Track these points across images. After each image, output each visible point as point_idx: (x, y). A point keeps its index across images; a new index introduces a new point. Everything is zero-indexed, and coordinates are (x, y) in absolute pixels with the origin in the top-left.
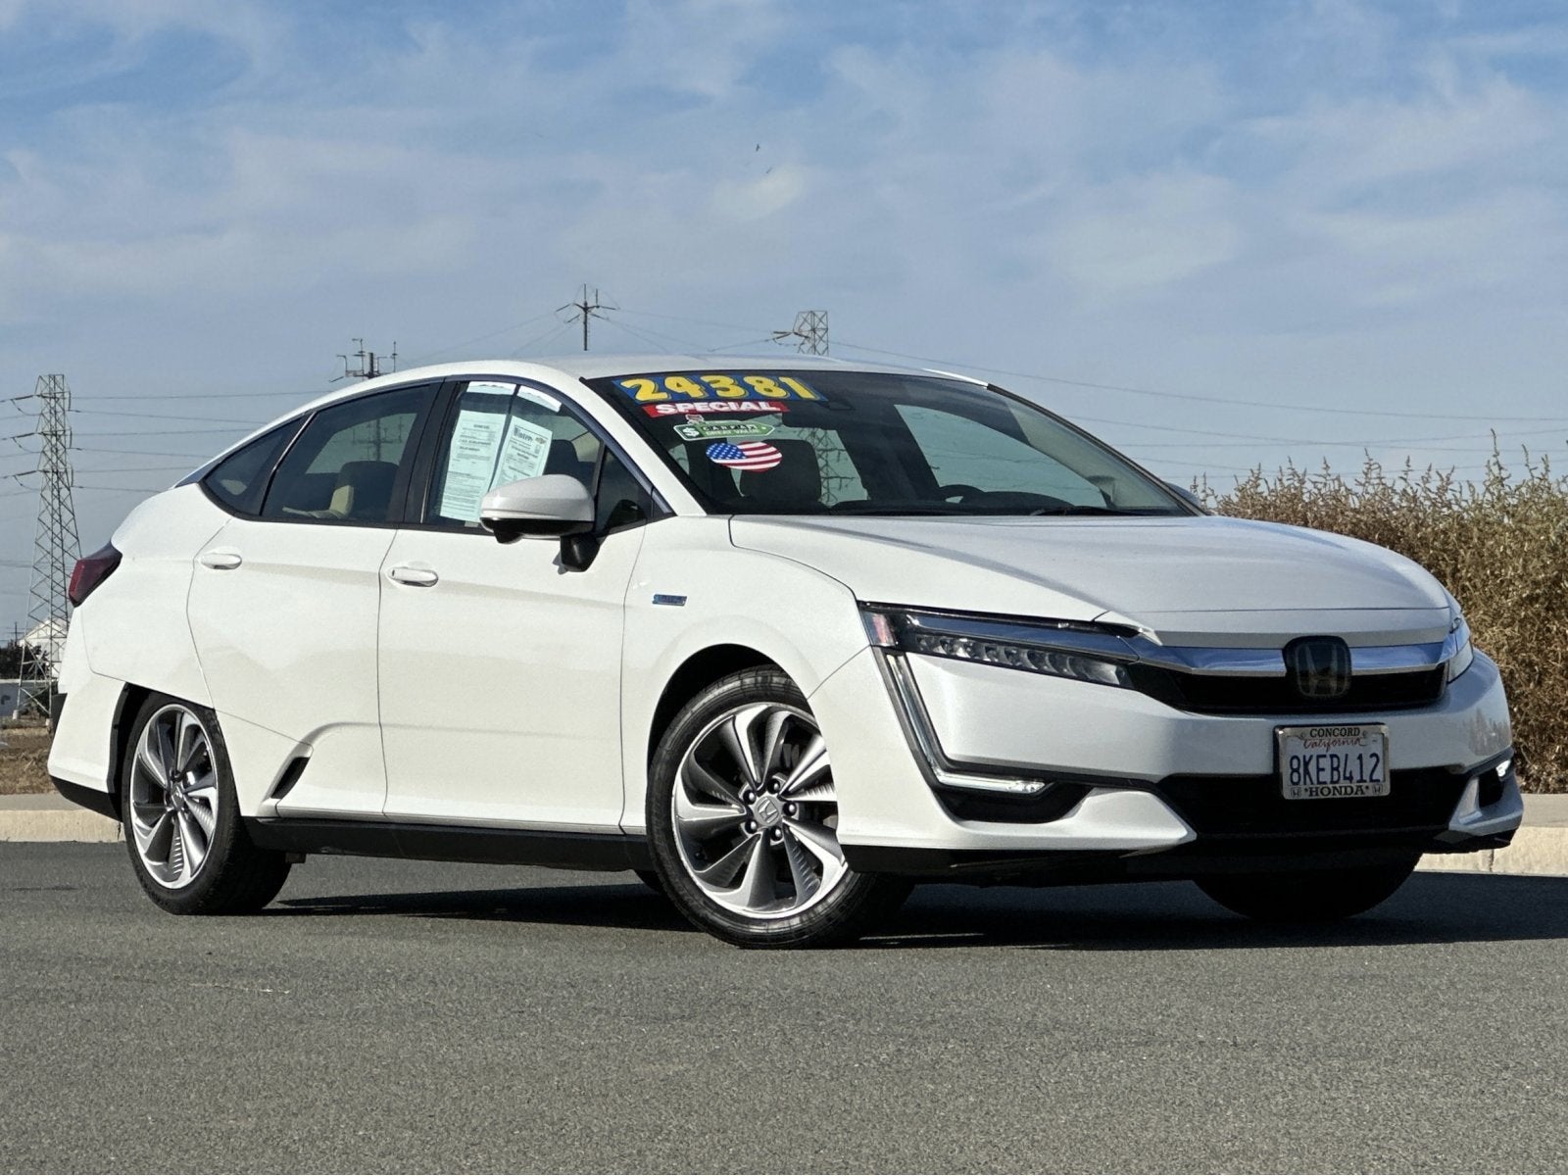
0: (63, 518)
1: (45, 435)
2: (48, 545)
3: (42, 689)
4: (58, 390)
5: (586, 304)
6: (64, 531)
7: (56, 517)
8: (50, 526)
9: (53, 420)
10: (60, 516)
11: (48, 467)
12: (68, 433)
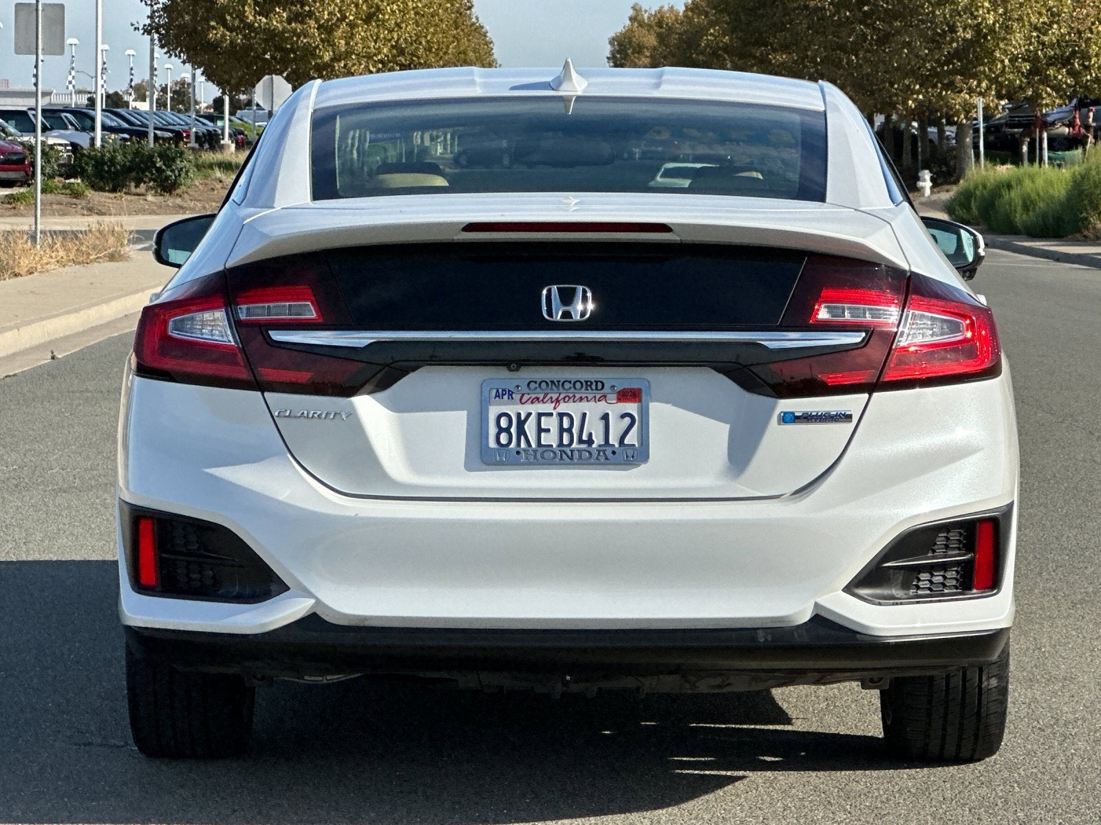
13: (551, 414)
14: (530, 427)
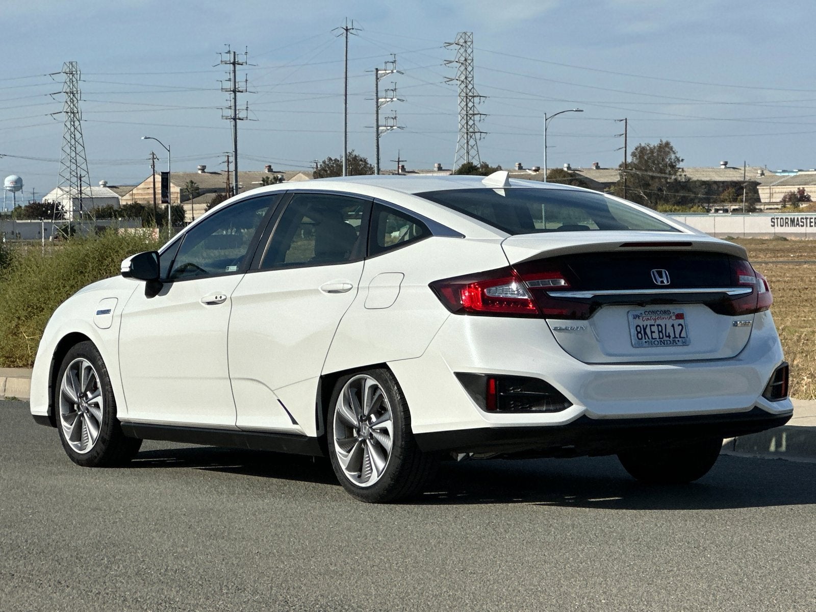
0: (76, 137)
1: (67, 93)
2: (68, 151)
3: (65, 225)
4: (74, 70)
5: (347, 27)
6: (77, 143)
7: (73, 136)
8: (69, 140)
9: (71, 85)
10: (75, 135)
11: (69, 110)
12: (79, 92)
13: (654, 325)
14: (648, 331)
